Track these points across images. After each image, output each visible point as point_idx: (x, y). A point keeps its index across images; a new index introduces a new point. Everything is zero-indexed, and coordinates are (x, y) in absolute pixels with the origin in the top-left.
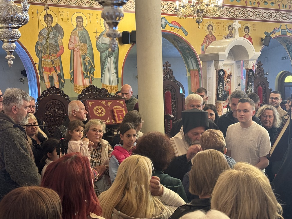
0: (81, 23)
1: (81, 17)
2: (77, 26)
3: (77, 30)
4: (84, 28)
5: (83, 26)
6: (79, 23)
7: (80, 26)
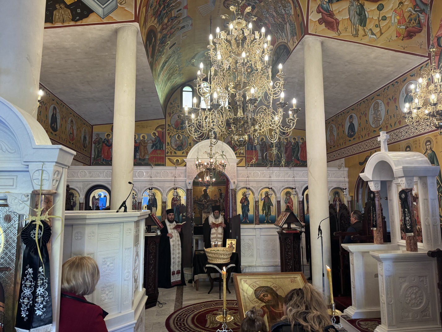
0: (430, 146)
1: (429, 141)
2: (427, 149)
3: (427, 153)
4: (432, 150)
5: (431, 148)
6: (428, 146)
7: (429, 149)
